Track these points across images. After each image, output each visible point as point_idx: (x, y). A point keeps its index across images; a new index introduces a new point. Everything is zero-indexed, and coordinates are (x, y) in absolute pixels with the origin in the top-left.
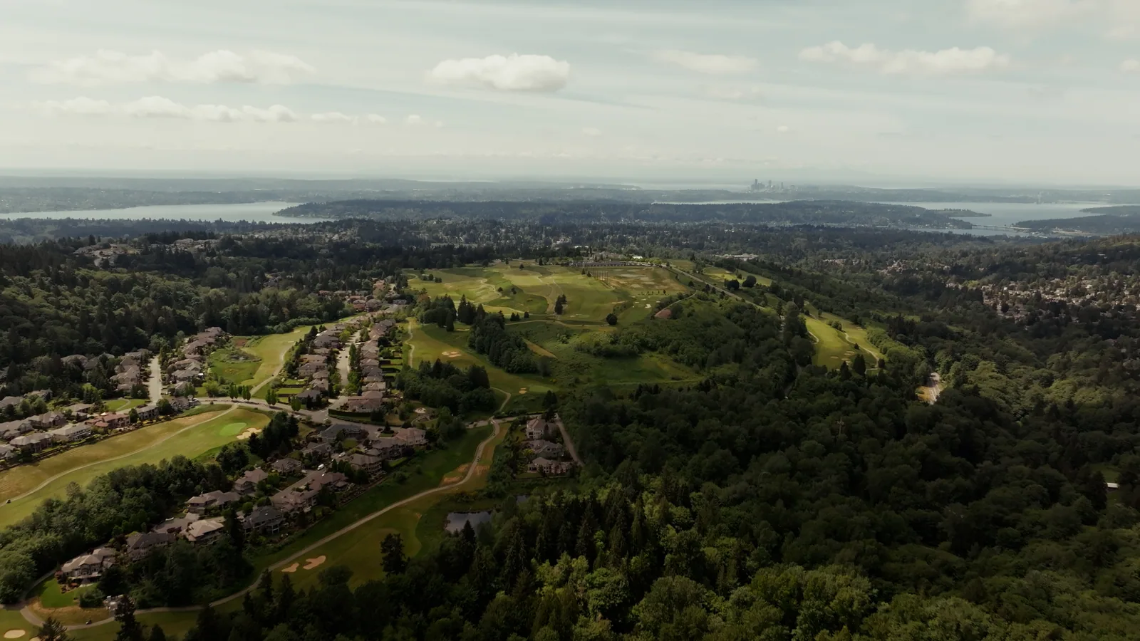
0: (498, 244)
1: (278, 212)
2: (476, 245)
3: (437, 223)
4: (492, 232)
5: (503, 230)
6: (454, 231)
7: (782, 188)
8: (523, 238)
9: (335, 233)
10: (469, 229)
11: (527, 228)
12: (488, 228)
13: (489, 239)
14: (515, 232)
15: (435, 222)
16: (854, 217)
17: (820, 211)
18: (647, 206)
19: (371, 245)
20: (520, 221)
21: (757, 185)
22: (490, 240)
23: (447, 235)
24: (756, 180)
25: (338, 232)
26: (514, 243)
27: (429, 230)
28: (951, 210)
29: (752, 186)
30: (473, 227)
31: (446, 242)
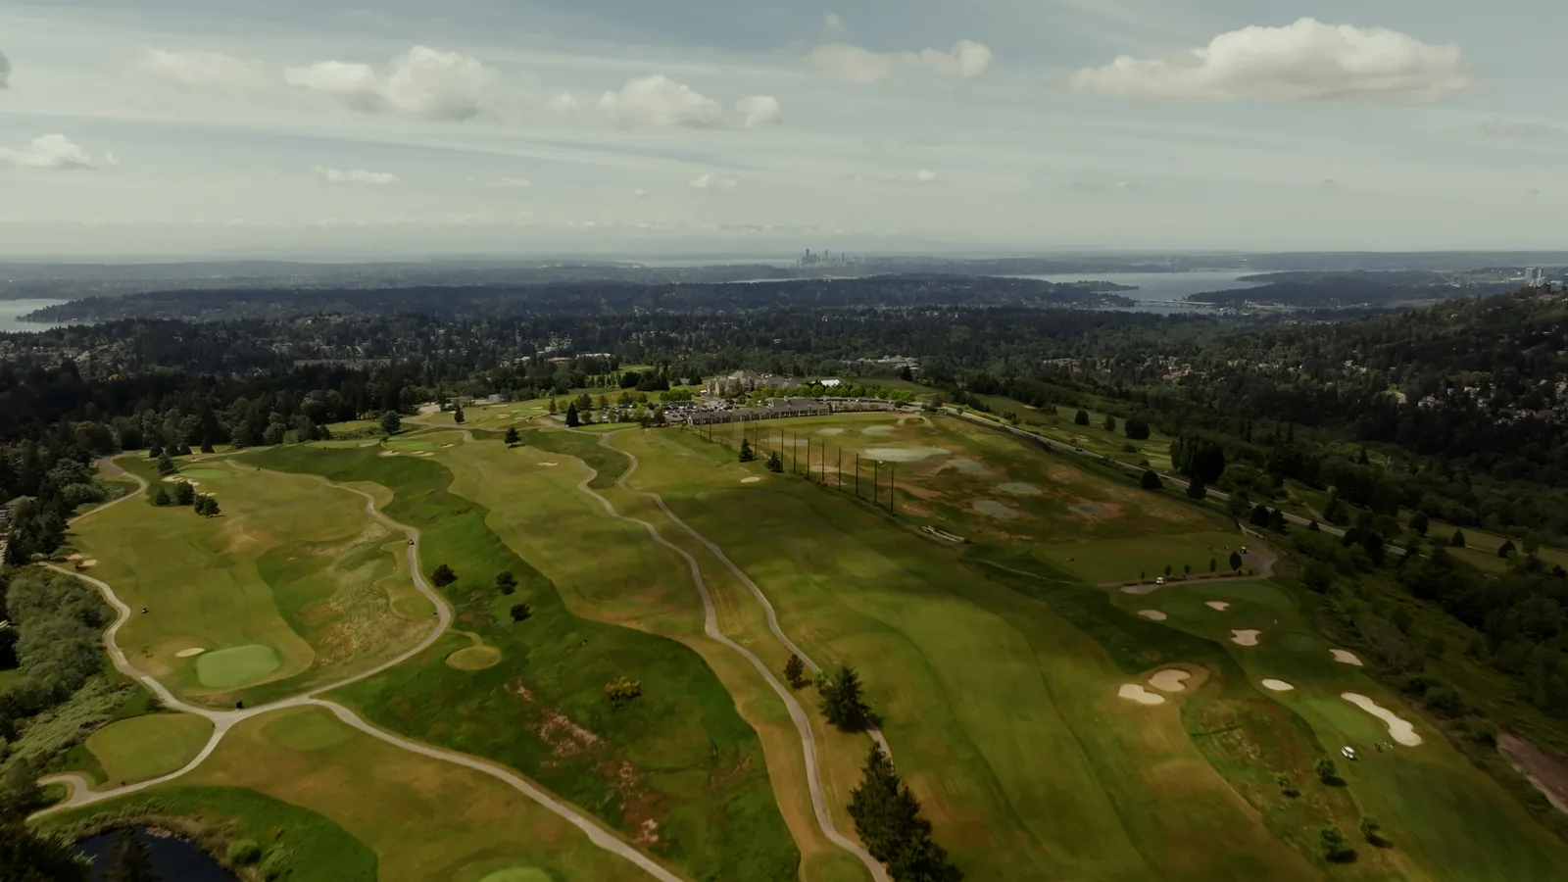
0: (433, 358)
1: (29, 315)
2: (388, 362)
3: (314, 322)
4: (420, 335)
5: (442, 331)
6: (344, 337)
7: (843, 260)
8: (480, 344)
9: (84, 348)
10: (374, 331)
11: (484, 325)
12: (411, 329)
13: (413, 348)
14: (464, 332)
15: (310, 322)
16: (973, 295)
17: (923, 288)
18: (671, 287)
19: (158, 368)
20: (468, 317)
21: (809, 257)
22: (416, 351)
23: (329, 343)
24: (808, 251)
25: (92, 347)
26: (464, 353)
27: (296, 336)
28: (1086, 282)
29: (803, 259)
30: (383, 327)
31: (327, 358)
